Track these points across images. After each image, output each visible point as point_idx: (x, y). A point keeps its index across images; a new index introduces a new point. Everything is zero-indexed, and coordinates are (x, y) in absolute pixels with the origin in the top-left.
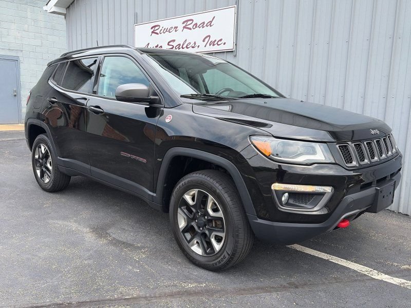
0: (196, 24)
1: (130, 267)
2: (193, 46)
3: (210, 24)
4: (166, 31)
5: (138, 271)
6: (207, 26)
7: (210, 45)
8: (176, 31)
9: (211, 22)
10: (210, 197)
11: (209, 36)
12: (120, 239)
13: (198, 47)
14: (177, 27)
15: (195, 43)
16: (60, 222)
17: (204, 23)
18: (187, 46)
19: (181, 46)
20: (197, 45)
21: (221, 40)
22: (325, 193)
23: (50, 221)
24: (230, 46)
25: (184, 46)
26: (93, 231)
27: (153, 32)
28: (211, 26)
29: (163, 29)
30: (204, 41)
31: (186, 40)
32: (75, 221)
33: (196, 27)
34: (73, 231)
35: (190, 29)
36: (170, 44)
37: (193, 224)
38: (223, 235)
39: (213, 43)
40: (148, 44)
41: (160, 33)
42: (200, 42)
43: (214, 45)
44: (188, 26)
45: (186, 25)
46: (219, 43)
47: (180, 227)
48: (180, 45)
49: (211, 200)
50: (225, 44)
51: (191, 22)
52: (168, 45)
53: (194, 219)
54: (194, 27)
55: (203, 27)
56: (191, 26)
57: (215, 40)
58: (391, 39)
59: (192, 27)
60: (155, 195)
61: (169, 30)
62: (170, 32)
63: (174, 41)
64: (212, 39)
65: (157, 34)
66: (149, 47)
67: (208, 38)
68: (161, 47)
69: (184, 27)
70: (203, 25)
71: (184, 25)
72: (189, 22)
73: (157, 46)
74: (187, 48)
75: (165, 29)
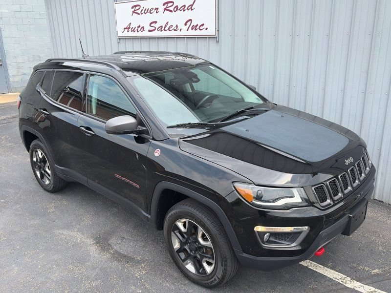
0: (177, 7)
1: (133, 287)
2: (175, 29)
3: (191, 7)
4: (147, 12)
5: (140, 291)
6: (188, 10)
7: (192, 29)
8: (157, 12)
9: (192, 5)
10: (200, 228)
11: (191, 20)
12: (121, 252)
13: (181, 30)
14: (158, 9)
15: (177, 26)
16: (65, 232)
17: (185, 6)
18: (169, 28)
19: (163, 29)
20: (179, 28)
21: (203, 25)
22: (302, 232)
23: (57, 231)
24: (212, 31)
25: (166, 28)
26: (96, 243)
27: (134, 12)
28: (192, 10)
29: (144, 9)
30: (186, 24)
31: (168, 23)
32: (79, 231)
33: (177, 10)
34: (78, 244)
35: (171, 11)
36: (152, 25)
37: (186, 247)
38: (213, 262)
39: (195, 28)
40: (130, 23)
41: (142, 14)
42: (181, 26)
43: (196, 29)
44: (168, 8)
46: (201, 28)
47: (175, 247)
48: (162, 27)
49: (201, 231)
50: (207, 29)
51: (172, 4)
52: (150, 26)
53: (186, 243)
54: (175, 10)
55: (184, 10)
56: (172, 8)
57: (197, 25)
58: (371, 35)
59: (173, 10)
60: (149, 217)
61: (150, 11)
62: (151, 13)
63: (156, 22)
64: (194, 23)
65: (139, 14)
66: (131, 27)
67: (190, 22)
68: (143, 27)
69: (165, 9)
70: (184, 8)
71: (165, 7)
72: (170, 4)
73: (139, 26)
74: (170, 31)
75: (146, 9)
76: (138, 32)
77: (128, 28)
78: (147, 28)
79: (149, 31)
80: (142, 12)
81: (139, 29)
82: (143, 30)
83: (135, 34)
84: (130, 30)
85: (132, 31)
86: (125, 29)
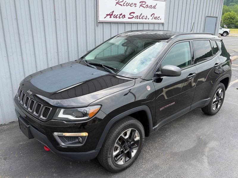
0: (147, 5)
2: (146, 18)
3: (154, 7)
4: (129, 5)
6: (153, 8)
7: (154, 19)
8: (135, 7)
9: (155, 6)
11: (154, 14)
14: (136, 4)
15: (147, 16)
17: (152, 6)
18: (142, 17)
20: (148, 18)
21: (159, 17)
24: (162, 21)
25: (141, 17)
27: (117, 3)
28: (155, 8)
29: (126, 3)
30: (151, 16)
31: (142, 14)
33: (147, 7)
36: (131, 14)
39: (155, 18)
40: (113, 12)
43: (156, 19)
45: (142, 4)
46: (158, 19)
48: (138, 16)
50: (161, 19)
51: (145, 3)
52: (130, 15)
54: (146, 7)
55: (151, 8)
56: (144, 6)
61: (131, 5)
62: (131, 6)
63: (134, 13)
65: (122, 5)
66: (114, 14)
67: (153, 15)
68: (124, 16)
69: (141, 5)
70: (151, 7)
71: (141, 4)
72: (144, 3)
73: (121, 14)
74: (142, 19)
75: (127, 3)
76: (119, 18)
77: (111, 15)
78: (127, 16)
79: (129, 18)
80: (124, 5)
81: (121, 16)
82: (124, 17)
83: (117, 20)
84: (112, 16)
85: (114, 17)
86: (107, 15)
